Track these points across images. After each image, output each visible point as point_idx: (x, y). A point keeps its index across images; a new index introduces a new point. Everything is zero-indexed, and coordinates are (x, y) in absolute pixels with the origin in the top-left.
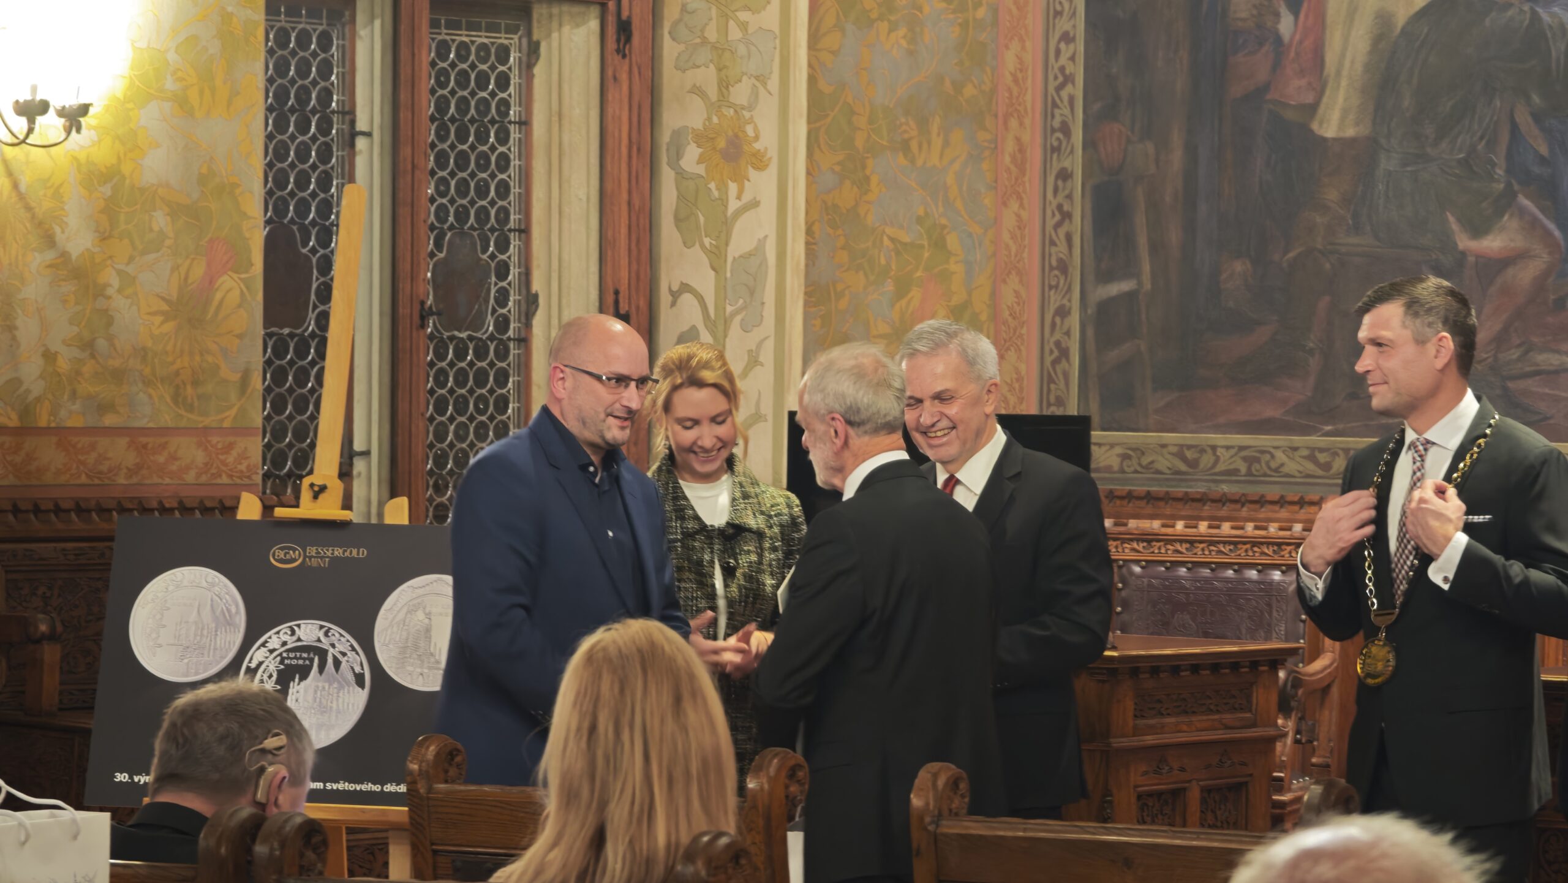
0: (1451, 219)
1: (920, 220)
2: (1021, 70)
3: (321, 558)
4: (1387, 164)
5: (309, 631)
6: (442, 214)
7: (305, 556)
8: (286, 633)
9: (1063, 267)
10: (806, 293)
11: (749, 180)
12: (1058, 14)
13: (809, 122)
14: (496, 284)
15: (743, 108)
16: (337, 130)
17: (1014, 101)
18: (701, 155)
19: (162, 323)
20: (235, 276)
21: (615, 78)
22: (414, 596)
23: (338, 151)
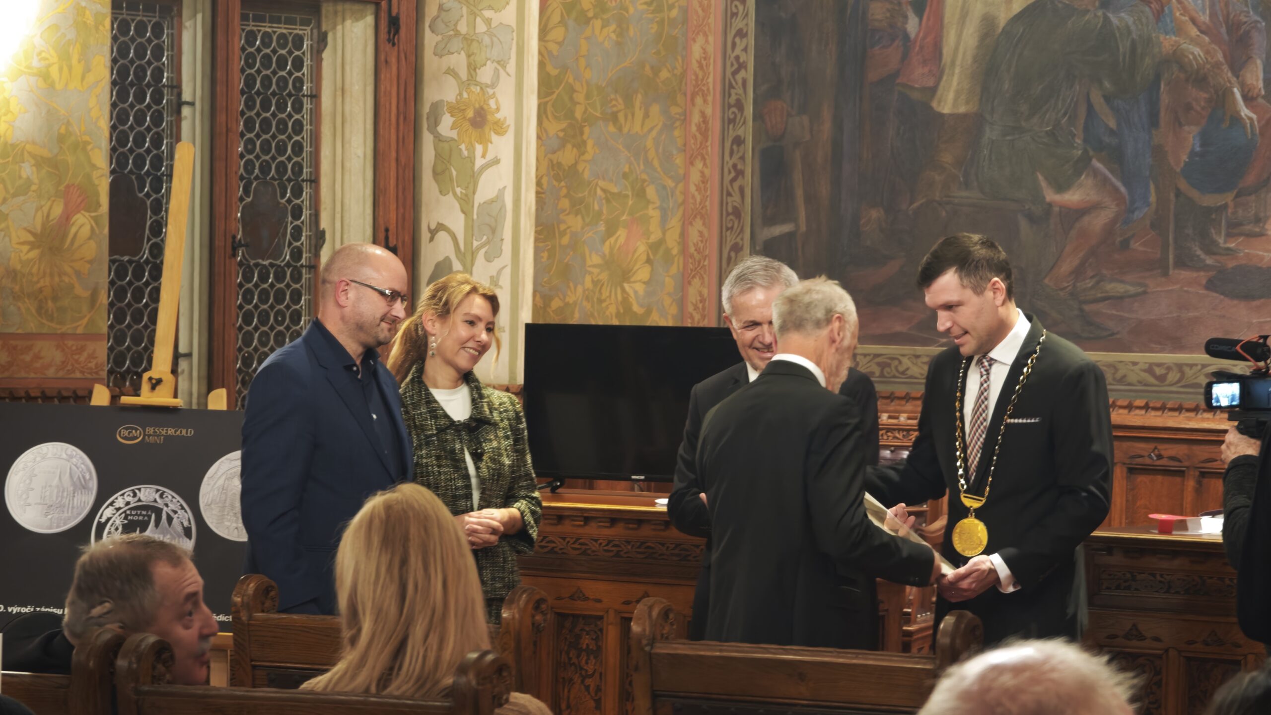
0: (1040, 177)
1: (625, 176)
2: (705, 59)
3: (158, 436)
4: (990, 134)
5: (147, 494)
6: (249, 168)
7: (145, 435)
8: (129, 495)
9: (737, 213)
10: (536, 232)
11: (491, 143)
12: (734, 15)
13: (540, 96)
14: (292, 223)
15: (487, 86)
16: (167, 101)
17: (700, 82)
18: (454, 123)
19: (29, 251)
20: (87, 214)
21: (386, 62)
22: (231, 466)
23: (167, 116)
